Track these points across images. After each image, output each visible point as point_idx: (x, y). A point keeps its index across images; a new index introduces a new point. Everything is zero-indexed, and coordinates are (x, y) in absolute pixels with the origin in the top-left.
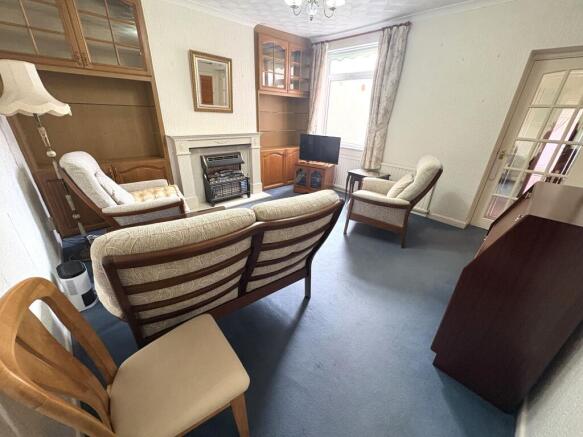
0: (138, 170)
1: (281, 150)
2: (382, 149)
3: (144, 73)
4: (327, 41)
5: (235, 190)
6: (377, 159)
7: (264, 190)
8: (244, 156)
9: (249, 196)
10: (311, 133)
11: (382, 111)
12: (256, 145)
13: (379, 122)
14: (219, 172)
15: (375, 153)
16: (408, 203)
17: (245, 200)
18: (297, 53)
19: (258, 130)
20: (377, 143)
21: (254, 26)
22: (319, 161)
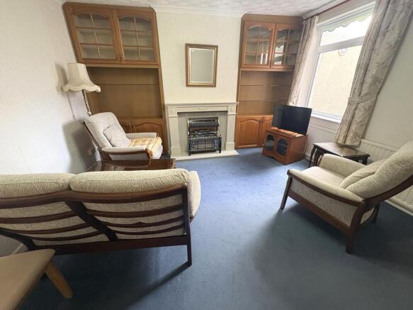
0: (145, 125)
1: (259, 117)
2: (366, 124)
3: (153, 63)
4: (318, 14)
5: (209, 146)
6: (356, 135)
7: (236, 148)
8: (221, 121)
9: (220, 152)
10: (291, 104)
11: (369, 80)
12: (232, 111)
13: (363, 93)
14: (198, 131)
15: (353, 127)
16: (360, 199)
17: (216, 154)
18: (285, 32)
19: (237, 100)
20: (356, 116)
21: (242, 16)
22: (288, 130)
